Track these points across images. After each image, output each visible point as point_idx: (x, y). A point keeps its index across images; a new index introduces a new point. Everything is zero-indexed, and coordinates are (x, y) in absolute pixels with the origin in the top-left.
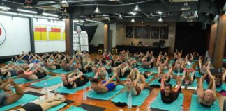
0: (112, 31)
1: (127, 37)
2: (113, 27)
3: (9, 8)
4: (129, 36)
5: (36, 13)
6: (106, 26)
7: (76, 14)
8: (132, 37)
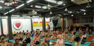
0: (65, 21)
1: (73, 23)
2: (66, 19)
3: (19, 16)
4: (74, 22)
5: (30, 16)
6: (62, 19)
7: (46, 15)
8: (76, 23)
